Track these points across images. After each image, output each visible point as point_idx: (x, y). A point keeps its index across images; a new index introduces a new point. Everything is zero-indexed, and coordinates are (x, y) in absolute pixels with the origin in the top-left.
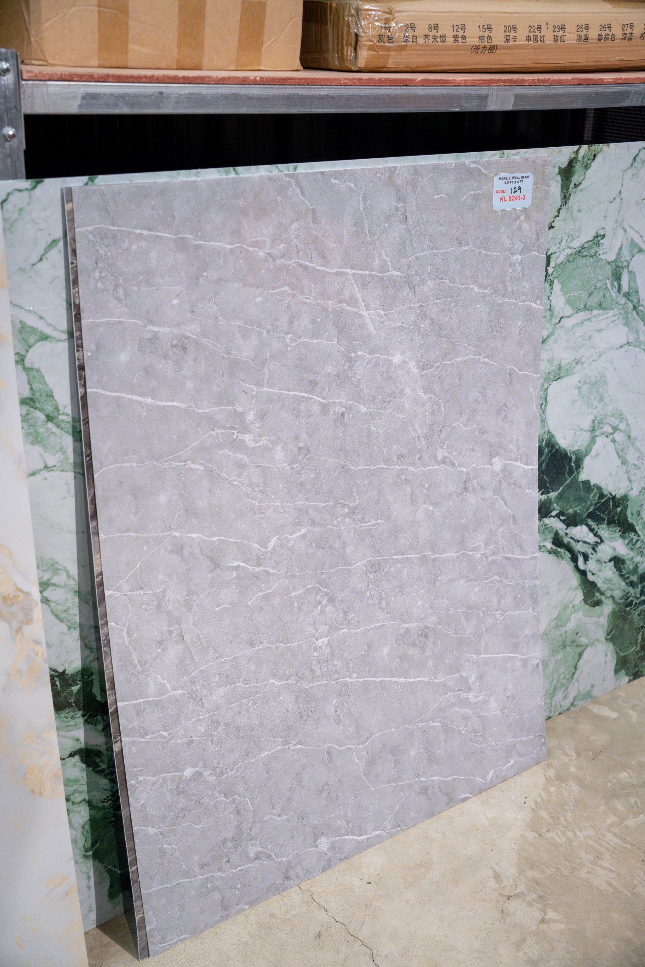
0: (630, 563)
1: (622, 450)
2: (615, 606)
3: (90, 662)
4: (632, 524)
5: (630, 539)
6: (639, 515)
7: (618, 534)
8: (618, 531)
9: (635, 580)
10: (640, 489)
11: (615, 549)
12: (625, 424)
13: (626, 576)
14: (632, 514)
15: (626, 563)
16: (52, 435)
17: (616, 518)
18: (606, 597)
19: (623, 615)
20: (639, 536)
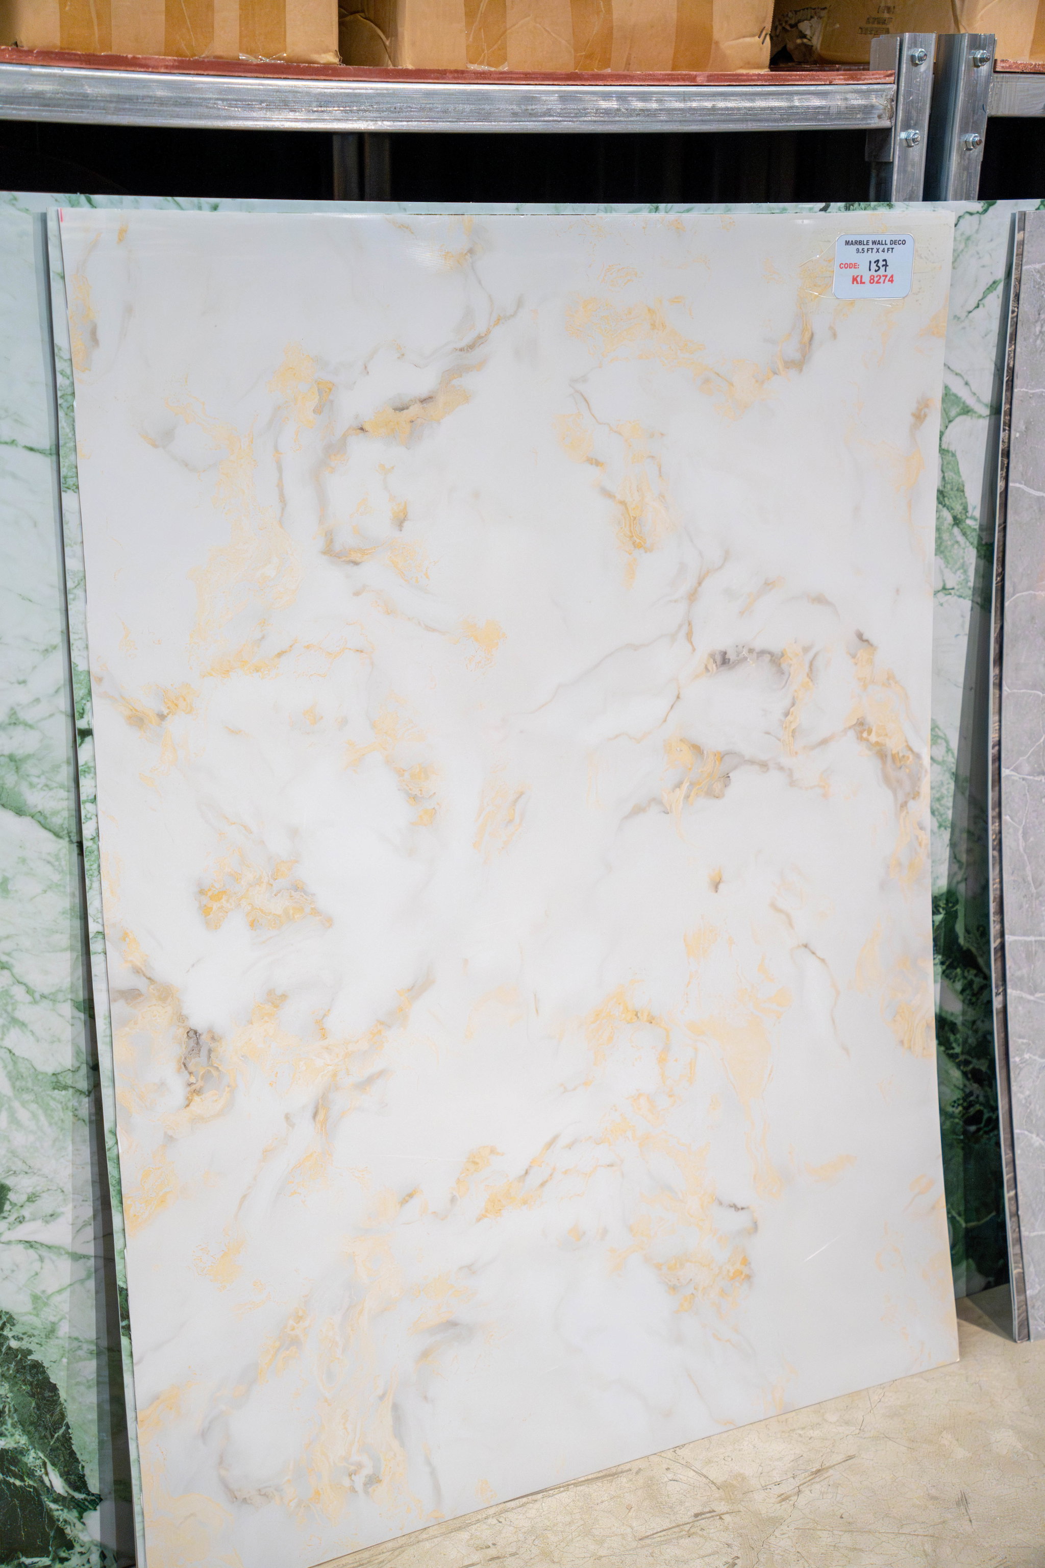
3: (958, 883)
16: (956, 546)
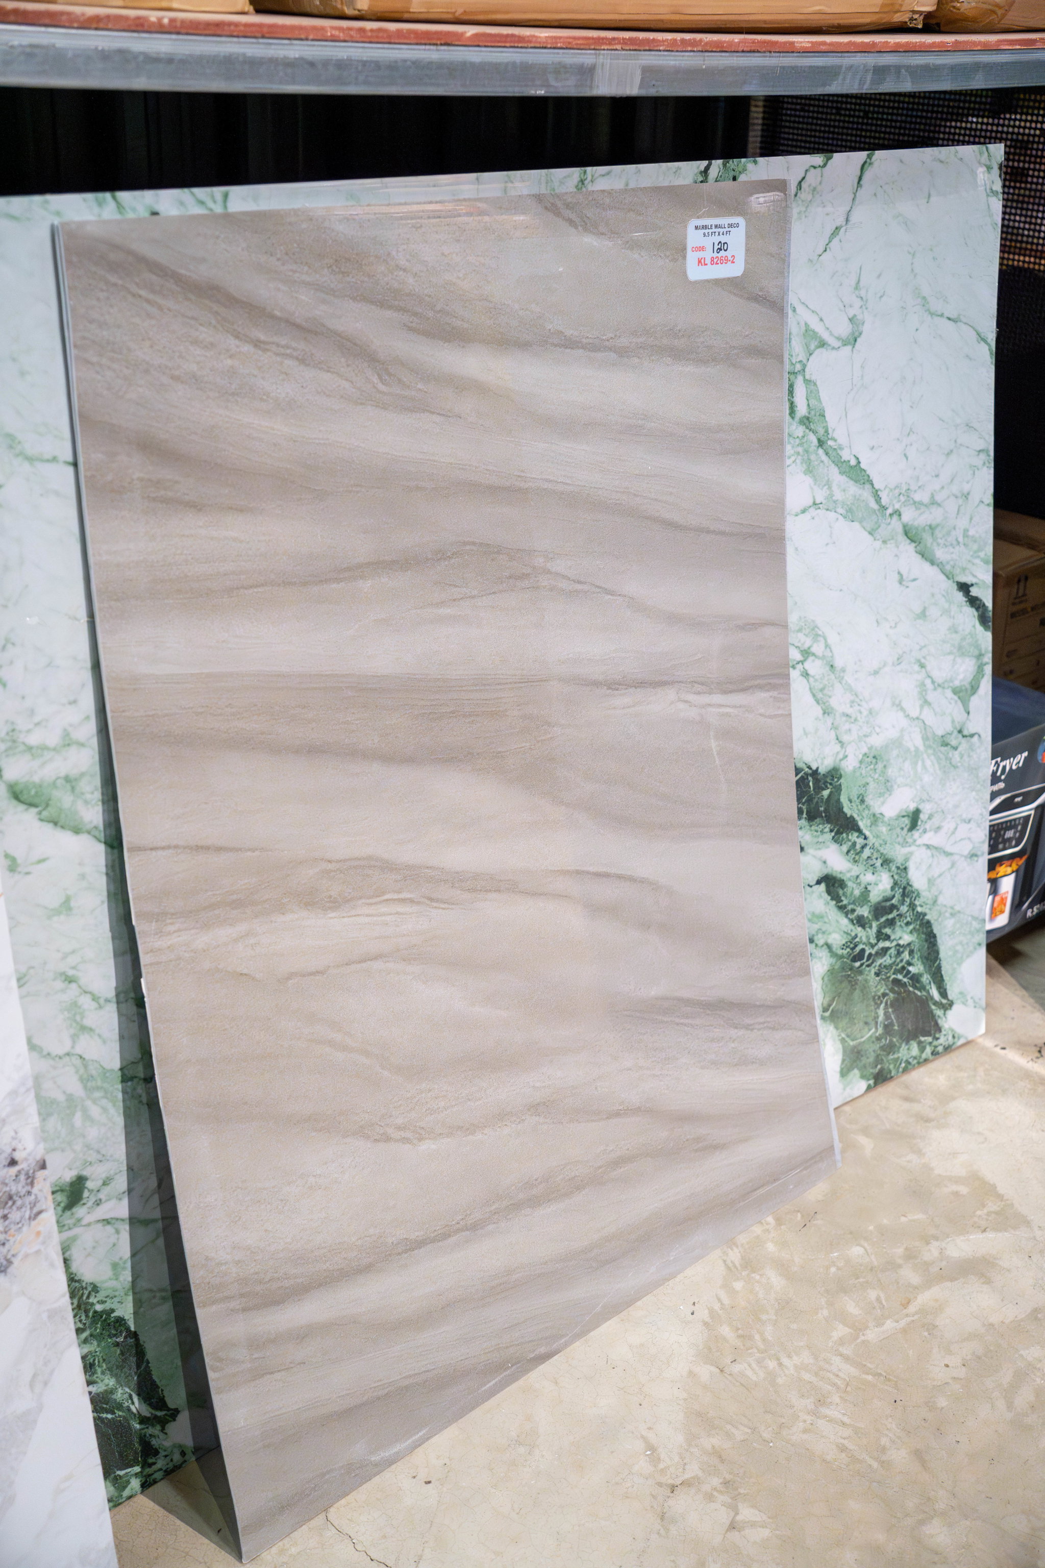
0: (855, 886)
1: (822, 690)
2: (833, 960)
4: (852, 817)
5: (850, 843)
6: (863, 801)
7: (829, 836)
8: (827, 830)
9: (866, 914)
10: (861, 757)
11: (825, 862)
12: (822, 645)
13: (850, 907)
14: (851, 801)
15: (846, 886)
17: (822, 809)
18: (817, 945)
19: (849, 976)
20: (866, 838)
